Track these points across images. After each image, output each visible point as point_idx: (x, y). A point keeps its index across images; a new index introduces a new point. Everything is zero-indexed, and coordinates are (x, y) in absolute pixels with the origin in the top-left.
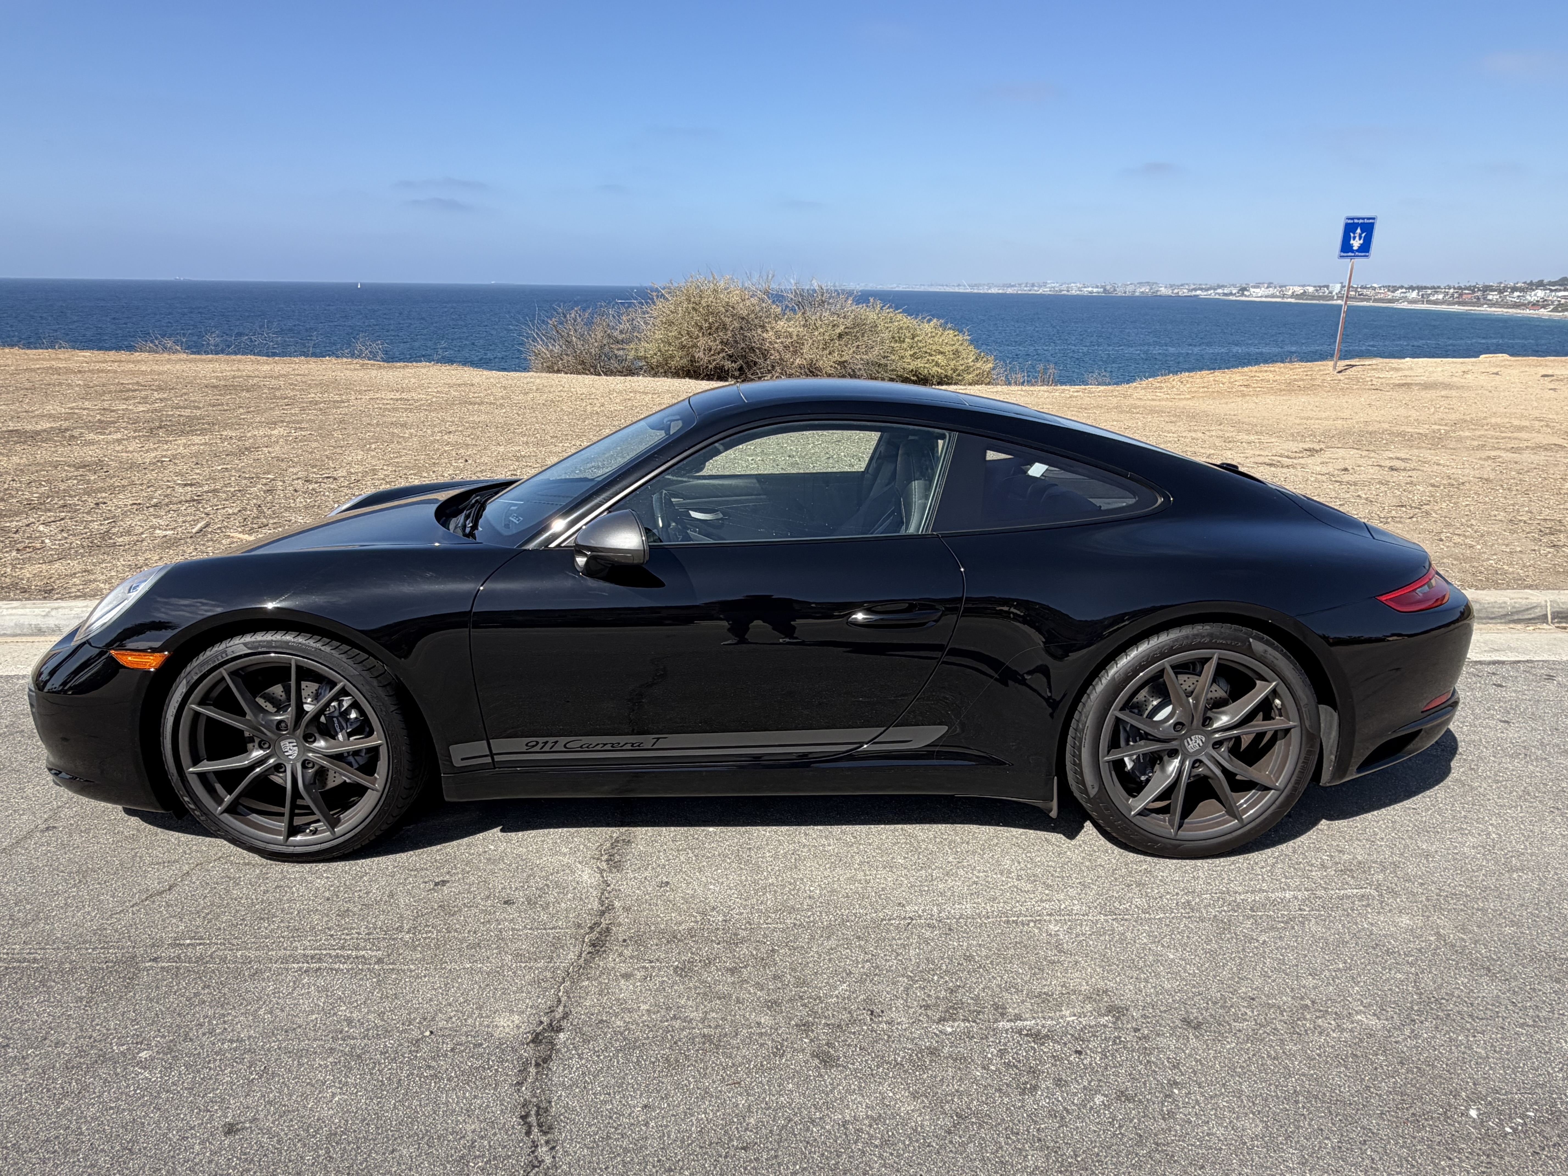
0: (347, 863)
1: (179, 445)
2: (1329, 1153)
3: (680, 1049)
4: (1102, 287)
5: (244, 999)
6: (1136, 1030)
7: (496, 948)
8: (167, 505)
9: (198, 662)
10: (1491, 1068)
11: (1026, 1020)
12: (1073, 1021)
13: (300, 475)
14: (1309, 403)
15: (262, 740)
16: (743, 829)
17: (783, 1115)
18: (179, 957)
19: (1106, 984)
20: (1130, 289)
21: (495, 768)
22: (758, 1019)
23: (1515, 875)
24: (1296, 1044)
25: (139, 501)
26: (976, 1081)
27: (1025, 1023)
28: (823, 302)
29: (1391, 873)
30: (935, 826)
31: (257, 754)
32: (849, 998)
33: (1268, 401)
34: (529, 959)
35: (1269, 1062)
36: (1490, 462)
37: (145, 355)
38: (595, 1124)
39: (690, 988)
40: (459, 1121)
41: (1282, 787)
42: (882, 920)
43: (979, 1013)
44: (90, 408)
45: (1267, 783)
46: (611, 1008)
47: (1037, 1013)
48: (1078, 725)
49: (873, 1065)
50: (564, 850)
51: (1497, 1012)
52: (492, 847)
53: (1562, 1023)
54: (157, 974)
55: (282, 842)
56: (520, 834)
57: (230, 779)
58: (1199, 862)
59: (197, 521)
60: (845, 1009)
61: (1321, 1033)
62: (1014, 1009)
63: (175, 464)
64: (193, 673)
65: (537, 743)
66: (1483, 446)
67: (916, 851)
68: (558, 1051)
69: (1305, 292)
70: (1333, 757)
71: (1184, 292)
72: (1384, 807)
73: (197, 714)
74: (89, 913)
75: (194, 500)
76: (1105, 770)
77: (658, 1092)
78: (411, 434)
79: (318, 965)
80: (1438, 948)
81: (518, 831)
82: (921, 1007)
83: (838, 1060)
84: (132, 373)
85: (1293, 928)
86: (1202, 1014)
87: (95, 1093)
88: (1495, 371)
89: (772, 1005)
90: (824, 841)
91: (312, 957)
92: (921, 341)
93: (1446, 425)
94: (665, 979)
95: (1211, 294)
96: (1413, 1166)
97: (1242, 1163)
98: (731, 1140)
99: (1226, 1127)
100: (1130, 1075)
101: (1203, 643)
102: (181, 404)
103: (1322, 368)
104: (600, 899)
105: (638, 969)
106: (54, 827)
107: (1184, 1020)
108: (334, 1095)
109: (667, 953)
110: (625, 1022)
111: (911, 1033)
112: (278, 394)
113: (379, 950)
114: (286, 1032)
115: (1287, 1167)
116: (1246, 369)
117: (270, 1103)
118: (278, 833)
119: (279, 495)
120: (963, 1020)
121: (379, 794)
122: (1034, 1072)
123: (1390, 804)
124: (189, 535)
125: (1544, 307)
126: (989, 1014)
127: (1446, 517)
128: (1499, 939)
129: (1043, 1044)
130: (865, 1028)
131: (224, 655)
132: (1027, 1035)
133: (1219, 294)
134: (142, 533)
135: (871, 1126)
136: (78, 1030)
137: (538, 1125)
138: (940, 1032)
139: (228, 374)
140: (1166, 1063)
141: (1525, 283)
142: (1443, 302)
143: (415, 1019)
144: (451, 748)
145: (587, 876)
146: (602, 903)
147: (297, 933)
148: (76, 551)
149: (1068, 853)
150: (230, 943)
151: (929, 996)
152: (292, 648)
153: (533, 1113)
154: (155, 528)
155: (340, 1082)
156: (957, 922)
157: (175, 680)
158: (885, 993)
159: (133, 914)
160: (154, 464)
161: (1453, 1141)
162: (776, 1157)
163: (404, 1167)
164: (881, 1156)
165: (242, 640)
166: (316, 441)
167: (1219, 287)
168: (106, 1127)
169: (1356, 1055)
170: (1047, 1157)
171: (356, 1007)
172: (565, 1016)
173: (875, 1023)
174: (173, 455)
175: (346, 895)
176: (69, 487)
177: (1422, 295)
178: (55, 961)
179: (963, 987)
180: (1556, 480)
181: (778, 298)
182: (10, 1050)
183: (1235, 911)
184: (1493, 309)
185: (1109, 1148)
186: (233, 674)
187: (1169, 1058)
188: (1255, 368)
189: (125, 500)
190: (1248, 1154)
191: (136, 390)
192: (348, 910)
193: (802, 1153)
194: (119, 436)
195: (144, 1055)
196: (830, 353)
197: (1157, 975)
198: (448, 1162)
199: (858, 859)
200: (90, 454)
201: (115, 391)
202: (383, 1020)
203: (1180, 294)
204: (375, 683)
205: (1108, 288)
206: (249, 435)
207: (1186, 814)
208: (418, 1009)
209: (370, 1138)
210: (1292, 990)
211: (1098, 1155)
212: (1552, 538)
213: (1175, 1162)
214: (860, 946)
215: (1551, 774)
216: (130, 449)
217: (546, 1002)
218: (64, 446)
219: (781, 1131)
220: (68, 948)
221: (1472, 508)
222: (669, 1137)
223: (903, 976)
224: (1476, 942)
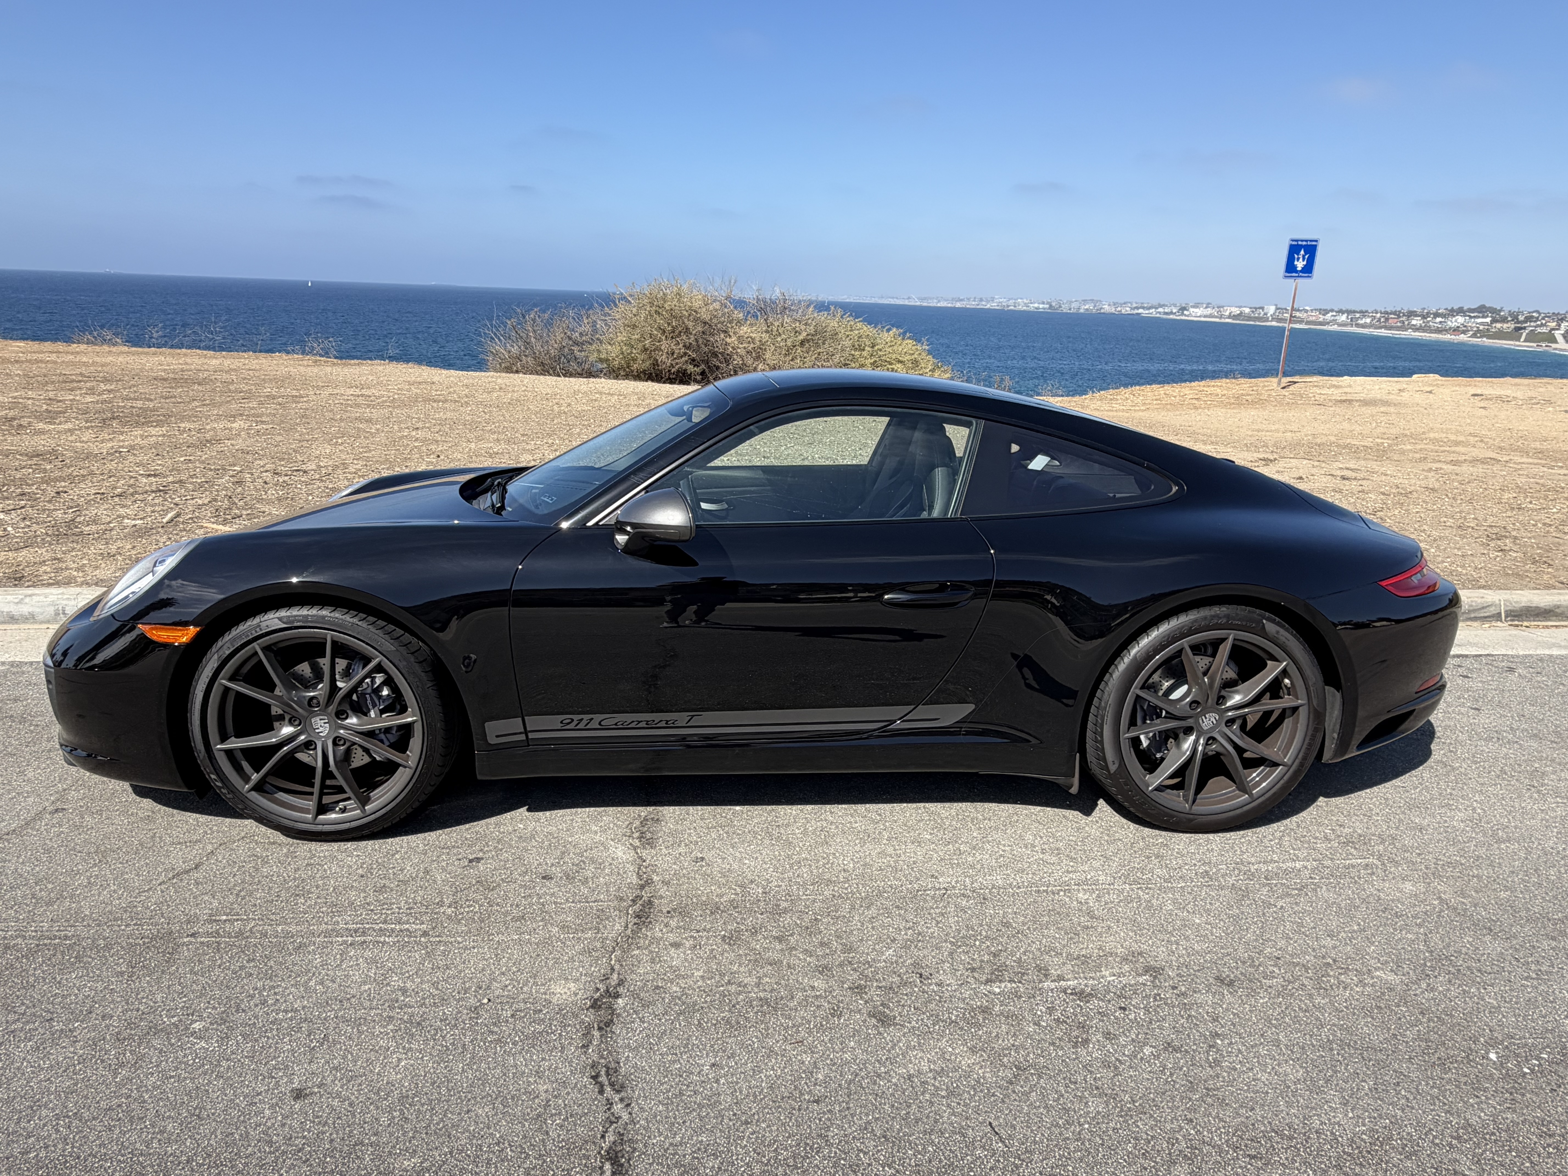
0: (376, 842)
1: (135, 436)
2: (1367, 1094)
3: (739, 1012)
4: (1048, 303)
5: (291, 971)
6: (1174, 988)
7: (541, 921)
8: (132, 495)
9: (230, 636)
10: (1504, 1017)
11: (1068, 980)
12: (1113, 981)
13: (268, 467)
14: (1259, 417)
15: (294, 717)
16: (769, 808)
17: (849, 1070)
18: (217, 932)
19: (1140, 947)
20: (1074, 305)
21: (529, 745)
22: (811, 983)
23: (1503, 846)
24: (1323, 998)
25: (102, 491)
26: (1029, 1036)
27: (1069, 983)
28: (785, 308)
29: (1390, 844)
30: (956, 804)
31: (287, 730)
32: (896, 962)
33: (1220, 414)
34: (576, 930)
35: (1301, 1014)
36: (1432, 474)
37: (83, 347)
38: (665, 1082)
39: (740, 955)
40: (530, 1082)
41: (1290, 763)
42: (918, 891)
43: (1023, 974)
44: (35, 398)
45: (1275, 759)
46: (665, 974)
47: (1079, 973)
48: (1100, 703)
49: (930, 1022)
50: (594, 828)
51: (1503, 968)
52: (521, 826)
53: (1562, 976)
54: (197, 949)
55: (311, 821)
56: (548, 813)
57: (258, 756)
58: (1211, 836)
59: (167, 512)
60: (895, 973)
61: (1345, 988)
62: (1056, 970)
63: (135, 455)
64: (225, 647)
65: (573, 720)
66: (1425, 458)
67: (941, 827)
68: (619, 1015)
69: (1241, 313)
70: (1336, 736)
71: (1126, 310)
72: (1376, 785)
73: (227, 690)
74: (115, 891)
75: (160, 491)
76: (1126, 747)
77: (724, 1051)
78: (378, 430)
79: (363, 939)
80: (1441, 911)
81: (546, 810)
82: (967, 970)
83: (895, 1019)
84: (73, 364)
85: (1307, 894)
86: (1233, 973)
87: (152, 1063)
88: (1429, 389)
89: (824, 970)
90: (849, 818)
91: (356, 931)
92: (881, 350)
93: (1388, 439)
94: (714, 947)
95: (1153, 313)
96: (1445, 1104)
97: (1289, 1105)
98: (801, 1094)
99: (1269, 1073)
100: (1174, 1028)
101: (1221, 624)
102: (132, 395)
103: (1266, 384)
104: (638, 873)
105: (686, 938)
106: (64, 809)
107: (1217, 978)
108: (399, 1060)
109: (712, 923)
110: (681, 987)
111: (961, 993)
112: (232, 387)
113: (423, 923)
114: (341, 1001)
115: (1330, 1107)
116: (1193, 384)
117: (335, 1068)
118: (307, 811)
119: (249, 487)
120: (1009, 981)
121: (412, 771)
122: (1083, 1027)
123: (1380, 783)
124: (160, 525)
125: (1464, 332)
126: (1032, 975)
127: (1399, 523)
128: (1496, 903)
129: (1088, 1002)
130: (916, 989)
131: (258, 629)
132: (1072, 994)
133: (1160, 313)
134: (110, 522)
135: (935, 1078)
136: (123, 1003)
137: (610, 1084)
138: (989, 992)
139: (176, 367)
140: (1206, 1016)
141: (1446, 309)
142: (1370, 326)
143: (470, 988)
144: (486, 724)
145: (621, 853)
146: (639, 877)
147: (336, 909)
148: (43, 539)
149: (1087, 829)
150: (268, 919)
151: (973, 960)
152: (329, 623)
153: (603, 1073)
154: (123, 517)
155: (404, 1048)
156: (990, 893)
157: (206, 654)
158: (930, 957)
159: (162, 892)
160: (112, 454)
161: (1478, 1081)
162: (848, 1108)
163: (482, 1126)
164: (949, 1106)
165: (277, 615)
166: (279, 434)
167: (1161, 306)
168: (170, 1095)
169: (1380, 1007)
170: (1107, 1103)
171: (408, 978)
172: (621, 983)
173: (925, 985)
174: (131, 446)
175: (380, 872)
176: (24, 475)
177: (1352, 319)
178: (88, 938)
179: (1005, 951)
180: (1495, 490)
181: (740, 304)
182: (55, 1024)
183: (1251, 880)
184: (1417, 334)
185: (1164, 1094)
186: (266, 649)
187: (1208, 1013)
188: (1203, 383)
189: (87, 489)
190: (1293, 1096)
191: (80, 381)
192: (384, 886)
193: (873, 1104)
194: (69, 426)
195: (197, 1026)
196: (792, 360)
197: (1187, 938)
198: (526, 1120)
199: (886, 835)
200: (42, 443)
201: (59, 382)
202: (437, 989)
203: (1123, 312)
204: (412, 659)
205: (1054, 304)
206: (208, 427)
207: (1199, 789)
208: (471, 978)
209: (443, 1099)
210: (1314, 950)
211: (1154, 1100)
212: (1499, 542)
213: (1227, 1105)
214: (900, 915)
215: (1524, 755)
216: (84, 439)
217: (599, 970)
218: (14, 435)
219: (849, 1085)
220: (99, 925)
221: (1422, 515)
222: (741, 1092)
223: (946, 941)
224: (1475, 906)
